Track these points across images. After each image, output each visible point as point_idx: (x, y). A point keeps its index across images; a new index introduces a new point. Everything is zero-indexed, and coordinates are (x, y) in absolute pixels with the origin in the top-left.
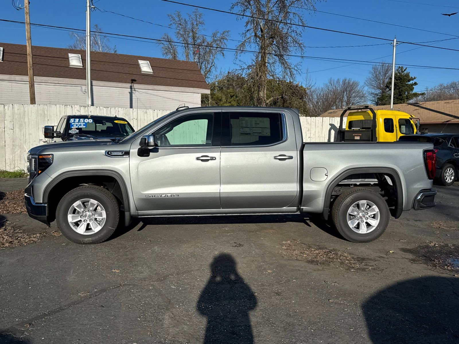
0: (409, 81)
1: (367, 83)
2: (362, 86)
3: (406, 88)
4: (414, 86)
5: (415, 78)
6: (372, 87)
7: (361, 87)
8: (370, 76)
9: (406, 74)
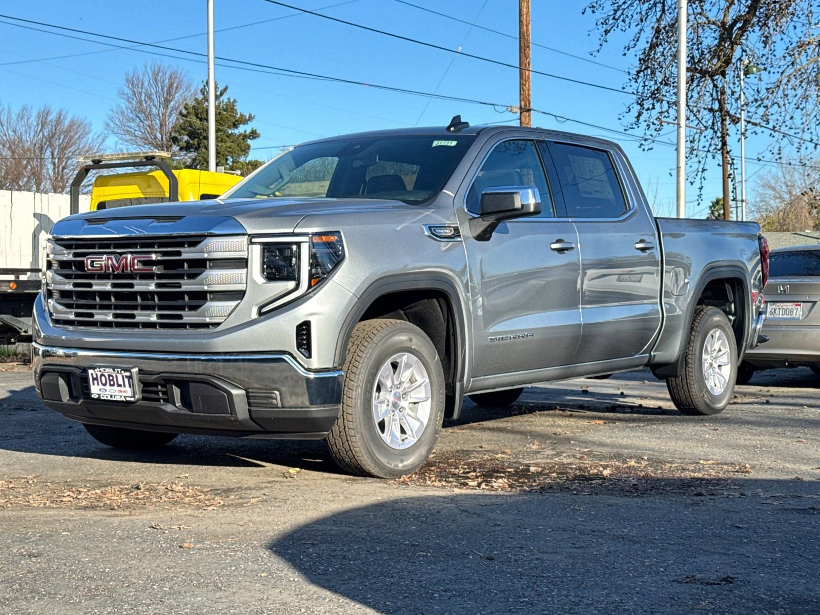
0: (235, 126)
1: (112, 124)
2: (100, 136)
3: (229, 144)
4: (249, 142)
5: (251, 118)
6: (128, 137)
7: (95, 137)
8: (123, 104)
9: (226, 104)
